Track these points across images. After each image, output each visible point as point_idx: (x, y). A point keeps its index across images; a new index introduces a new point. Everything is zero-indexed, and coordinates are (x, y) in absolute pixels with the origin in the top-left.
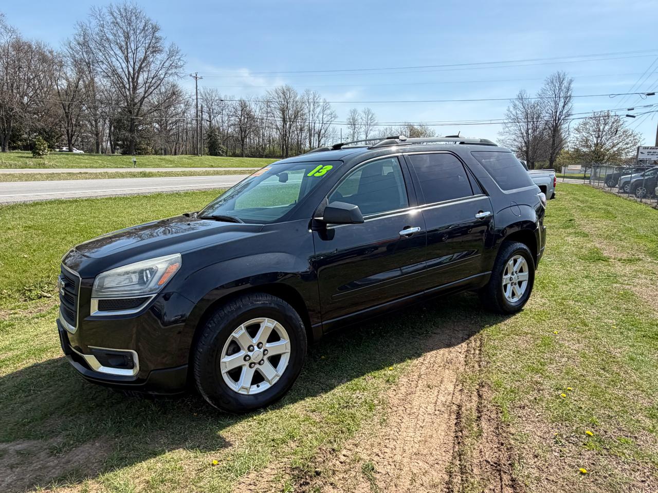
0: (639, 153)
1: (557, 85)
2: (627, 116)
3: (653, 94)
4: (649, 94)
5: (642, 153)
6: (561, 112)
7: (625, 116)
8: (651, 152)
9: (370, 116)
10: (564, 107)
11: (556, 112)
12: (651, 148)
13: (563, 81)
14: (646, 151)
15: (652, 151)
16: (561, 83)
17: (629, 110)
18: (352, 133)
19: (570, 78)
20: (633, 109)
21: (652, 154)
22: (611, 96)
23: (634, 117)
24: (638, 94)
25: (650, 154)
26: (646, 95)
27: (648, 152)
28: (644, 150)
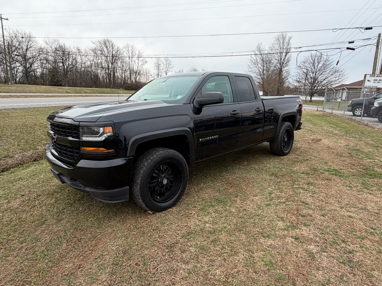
0: (366, 81)
1: (281, 41)
2: (348, 48)
3: (371, 28)
4: (367, 29)
5: (368, 81)
6: (284, 59)
7: (346, 49)
9: (168, 62)
10: (286, 56)
11: (281, 59)
12: (377, 76)
13: (285, 38)
14: (372, 79)
15: (378, 78)
16: (284, 39)
17: (350, 43)
18: (157, 73)
19: (290, 36)
20: (353, 42)
21: (378, 81)
22: (334, 30)
23: (354, 49)
24: (358, 29)
25: (376, 81)
26: (365, 29)
27: (374, 80)
28: (371, 77)
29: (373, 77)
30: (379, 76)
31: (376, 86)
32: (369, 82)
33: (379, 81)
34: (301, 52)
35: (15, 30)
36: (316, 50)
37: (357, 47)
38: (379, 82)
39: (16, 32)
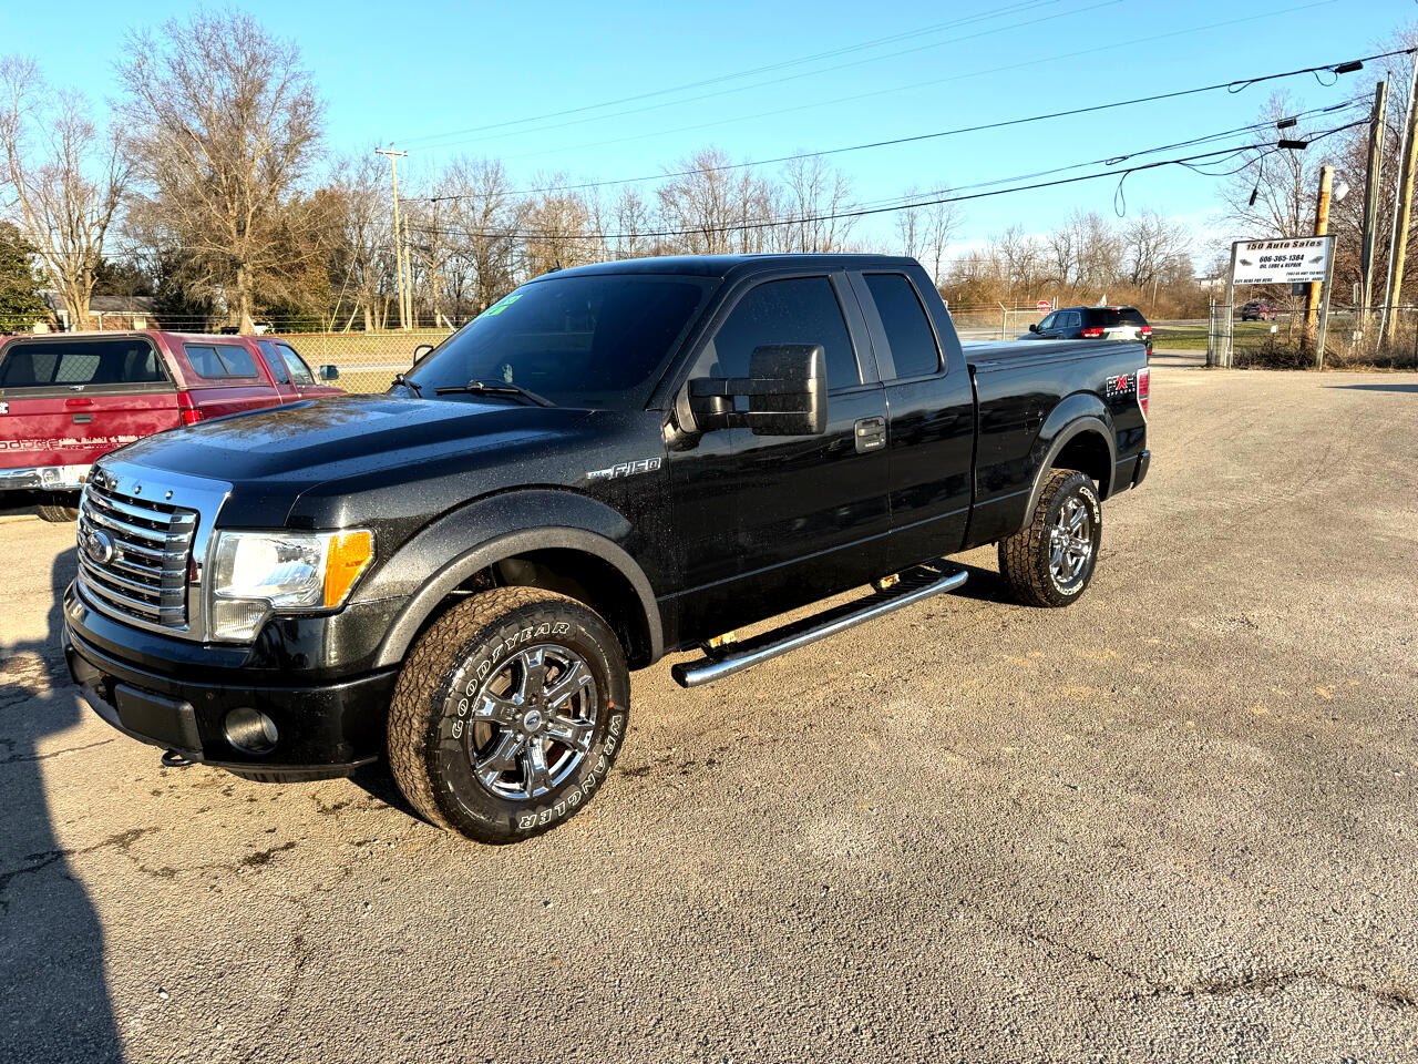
0: (1238, 263)
2: (1284, 144)
3: (1356, 66)
4: (1343, 69)
5: (1244, 262)
7: (1276, 146)
8: (1269, 259)
12: (1270, 246)
14: (1254, 256)
15: (1273, 253)
17: (1282, 125)
20: (1293, 123)
21: (1272, 262)
22: (1234, 88)
23: (1302, 145)
24: (1311, 73)
25: (1268, 263)
26: (1336, 71)
27: (1261, 260)
28: (1251, 252)
29: (1257, 251)
30: (1276, 246)
31: (1269, 280)
32: (1246, 267)
33: (1277, 262)
34: (1130, 171)
35: (459, 157)
36: (1177, 162)
37: (1314, 137)
38: (1276, 266)
39: (461, 163)
